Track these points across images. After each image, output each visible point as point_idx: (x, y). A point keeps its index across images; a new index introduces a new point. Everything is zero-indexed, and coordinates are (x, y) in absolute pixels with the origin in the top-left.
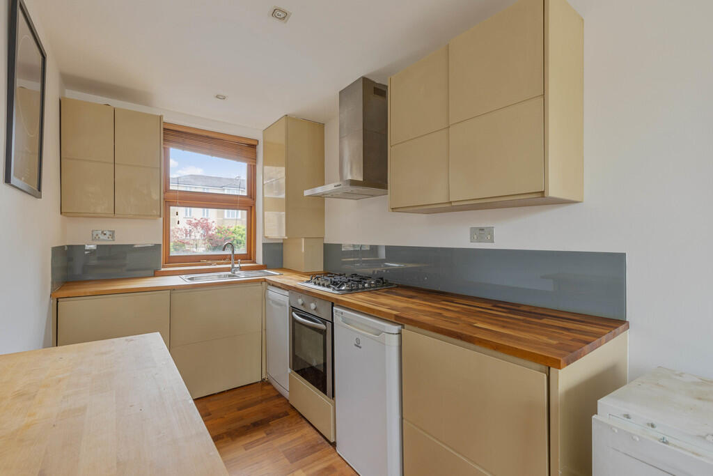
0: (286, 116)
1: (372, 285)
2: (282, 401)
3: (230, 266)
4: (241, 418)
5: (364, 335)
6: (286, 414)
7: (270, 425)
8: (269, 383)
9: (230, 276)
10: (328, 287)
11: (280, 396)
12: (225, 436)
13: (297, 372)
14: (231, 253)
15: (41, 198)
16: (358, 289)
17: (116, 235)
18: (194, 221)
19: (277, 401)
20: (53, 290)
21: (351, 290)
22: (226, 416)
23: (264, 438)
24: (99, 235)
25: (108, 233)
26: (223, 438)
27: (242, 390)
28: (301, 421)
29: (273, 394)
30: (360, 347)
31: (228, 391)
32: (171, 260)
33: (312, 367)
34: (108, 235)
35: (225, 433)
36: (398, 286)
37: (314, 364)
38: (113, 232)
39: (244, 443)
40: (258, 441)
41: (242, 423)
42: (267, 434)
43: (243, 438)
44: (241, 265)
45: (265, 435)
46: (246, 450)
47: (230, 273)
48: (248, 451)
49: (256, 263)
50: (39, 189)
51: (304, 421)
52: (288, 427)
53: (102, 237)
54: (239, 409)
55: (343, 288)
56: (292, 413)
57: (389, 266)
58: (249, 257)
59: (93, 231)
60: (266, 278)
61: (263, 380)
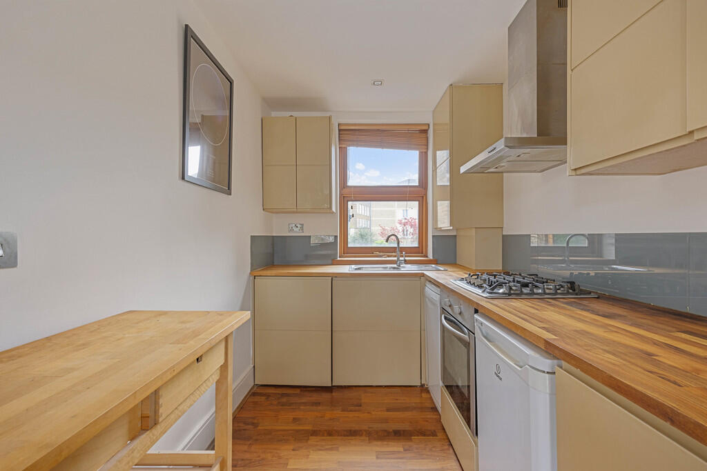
0: (451, 85)
1: (547, 291)
2: (435, 417)
3: (396, 259)
4: (386, 421)
5: (505, 362)
6: (434, 434)
7: (411, 440)
8: (428, 391)
9: (394, 268)
10: (480, 287)
11: (434, 409)
12: (364, 433)
13: (447, 387)
14: (396, 246)
15: (231, 194)
16: (522, 293)
17: (304, 227)
18: (404, 221)
19: (430, 415)
20: (252, 269)
21: (510, 294)
22: (373, 413)
23: (399, 452)
24: (294, 228)
25: (299, 226)
26: (361, 435)
27: (398, 390)
28: (448, 449)
29: (428, 405)
30: (501, 379)
31: (385, 386)
32: (348, 251)
33: (457, 386)
34: (299, 228)
35: (365, 431)
36: (599, 297)
37: (460, 384)
38: (302, 225)
39: (378, 449)
40: (393, 452)
41: (384, 426)
42: (405, 450)
43: (379, 443)
44: (407, 258)
45: (402, 449)
46: (377, 458)
47: (395, 266)
48: (379, 461)
49: (427, 257)
50: (229, 188)
51: (451, 451)
52: (431, 450)
53: (295, 229)
54: (388, 410)
55: (501, 291)
56: (440, 435)
57: (617, 269)
58: (420, 250)
59: (289, 224)
60: (425, 272)
61: (422, 386)
